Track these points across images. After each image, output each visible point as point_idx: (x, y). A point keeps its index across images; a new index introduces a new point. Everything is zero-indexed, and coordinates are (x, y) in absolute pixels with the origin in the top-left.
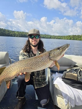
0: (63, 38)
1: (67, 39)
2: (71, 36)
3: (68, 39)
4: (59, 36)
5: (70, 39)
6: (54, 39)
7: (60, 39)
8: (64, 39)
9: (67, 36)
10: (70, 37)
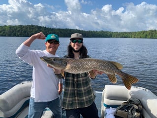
0: (133, 36)
1: (139, 36)
2: (147, 31)
3: (141, 38)
4: (126, 33)
5: (146, 38)
6: (116, 37)
7: (127, 37)
8: (134, 38)
9: (140, 33)
10: (145, 34)
